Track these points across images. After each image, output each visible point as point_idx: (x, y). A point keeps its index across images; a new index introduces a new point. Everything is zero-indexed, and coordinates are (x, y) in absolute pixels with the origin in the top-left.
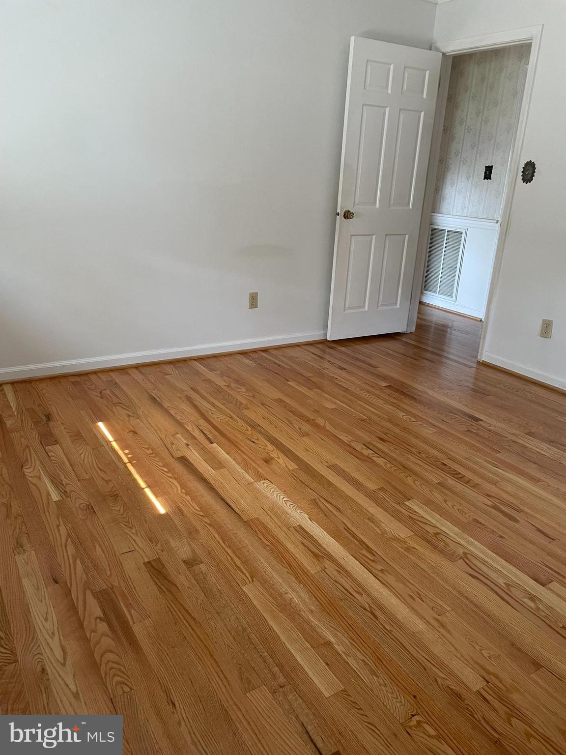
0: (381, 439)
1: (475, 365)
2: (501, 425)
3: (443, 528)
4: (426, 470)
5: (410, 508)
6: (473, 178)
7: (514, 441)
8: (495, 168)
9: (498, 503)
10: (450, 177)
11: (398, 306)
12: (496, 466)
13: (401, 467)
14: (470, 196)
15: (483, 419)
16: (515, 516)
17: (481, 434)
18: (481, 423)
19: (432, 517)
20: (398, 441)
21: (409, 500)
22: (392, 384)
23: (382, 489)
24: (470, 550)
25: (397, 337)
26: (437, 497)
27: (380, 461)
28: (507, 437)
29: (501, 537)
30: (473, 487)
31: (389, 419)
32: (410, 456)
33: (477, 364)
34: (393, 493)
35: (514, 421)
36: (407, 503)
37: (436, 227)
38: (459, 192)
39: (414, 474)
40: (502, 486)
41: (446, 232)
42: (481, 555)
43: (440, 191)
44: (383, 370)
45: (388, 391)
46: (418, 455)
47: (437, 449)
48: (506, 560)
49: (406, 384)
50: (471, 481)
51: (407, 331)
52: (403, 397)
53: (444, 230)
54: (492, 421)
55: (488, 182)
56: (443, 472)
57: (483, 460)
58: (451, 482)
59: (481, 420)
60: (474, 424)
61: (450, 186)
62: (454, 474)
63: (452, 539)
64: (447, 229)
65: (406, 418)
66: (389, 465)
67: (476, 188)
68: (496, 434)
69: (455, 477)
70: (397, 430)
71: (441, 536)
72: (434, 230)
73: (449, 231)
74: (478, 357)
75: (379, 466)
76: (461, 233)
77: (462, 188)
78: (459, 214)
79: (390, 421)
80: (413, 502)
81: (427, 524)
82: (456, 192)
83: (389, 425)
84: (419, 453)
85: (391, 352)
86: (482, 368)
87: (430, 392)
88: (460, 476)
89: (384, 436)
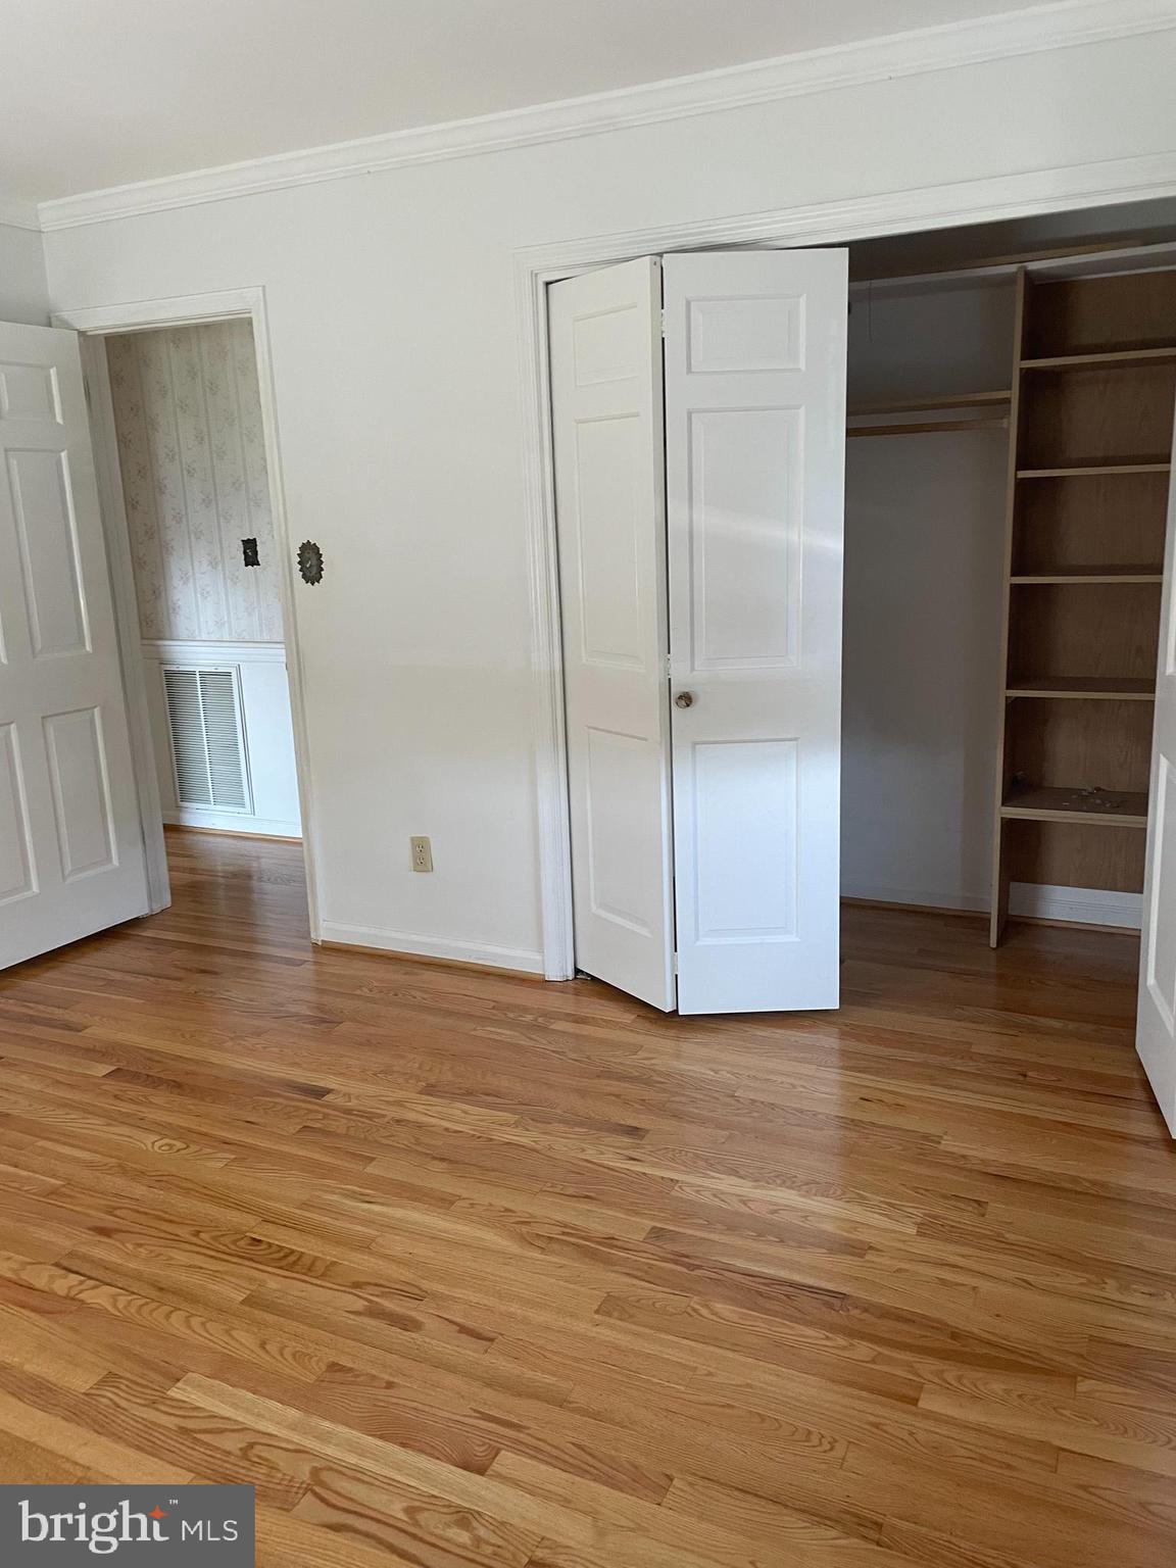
0: (104, 1232)
1: (309, 956)
2: (370, 1089)
3: (263, 1426)
4: (215, 1275)
5: (180, 1404)
6: (223, 567)
7: (398, 1121)
8: (262, 543)
9: (377, 1296)
10: (176, 567)
11: (115, 862)
12: (367, 1199)
13: (154, 1294)
14: (227, 600)
15: (333, 1086)
16: (413, 1314)
17: (333, 1126)
18: (329, 1098)
19: (234, 1405)
20: (142, 1219)
21: (178, 1380)
22: (123, 1065)
23: (110, 1379)
24: (326, 1458)
25: (129, 932)
26: (244, 1341)
27: (100, 1297)
28: (384, 1116)
29: (390, 1385)
30: (323, 1276)
31: (120, 1166)
32: (174, 1253)
33: (314, 952)
34: (134, 1378)
35: (395, 1069)
36: (173, 1393)
37: (174, 668)
38: (202, 594)
39: (186, 1300)
40: (382, 1246)
41: (198, 676)
42: (352, 1459)
43: (163, 594)
44: (100, 1032)
45: (113, 1086)
46: (194, 1240)
47: (239, 1206)
48: (403, 1445)
49: (159, 1053)
50: (318, 1263)
51: (152, 910)
52: (148, 1090)
53: (193, 673)
54: (355, 1087)
55: (255, 572)
56: (254, 1265)
57: (340, 1194)
58: (274, 1283)
59: (329, 1091)
60: (316, 1107)
61: (181, 583)
62: (280, 1259)
63: (284, 1445)
64: (197, 669)
65: (160, 1148)
66: (122, 1301)
67: (235, 583)
68: (363, 1114)
69: (281, 1268)
70: (139, 1190)
71: (258, 1450)
72: (170, 675)
73: (202, 674)
74: (312, 936)
75: (100, 1312)
76: (229, 674)
77: (207, 585)
78: (213, 637)
79: (123, 1171)
80: (185, 1383)
81: (226, 1430)
82: (195, 593)
83: (119, 1183)
84: (197, 1234)
85: (117, 976)
86: (325, 959)
87: (215, 1057)
88: (292, 1259)
89: (109, 1221)
